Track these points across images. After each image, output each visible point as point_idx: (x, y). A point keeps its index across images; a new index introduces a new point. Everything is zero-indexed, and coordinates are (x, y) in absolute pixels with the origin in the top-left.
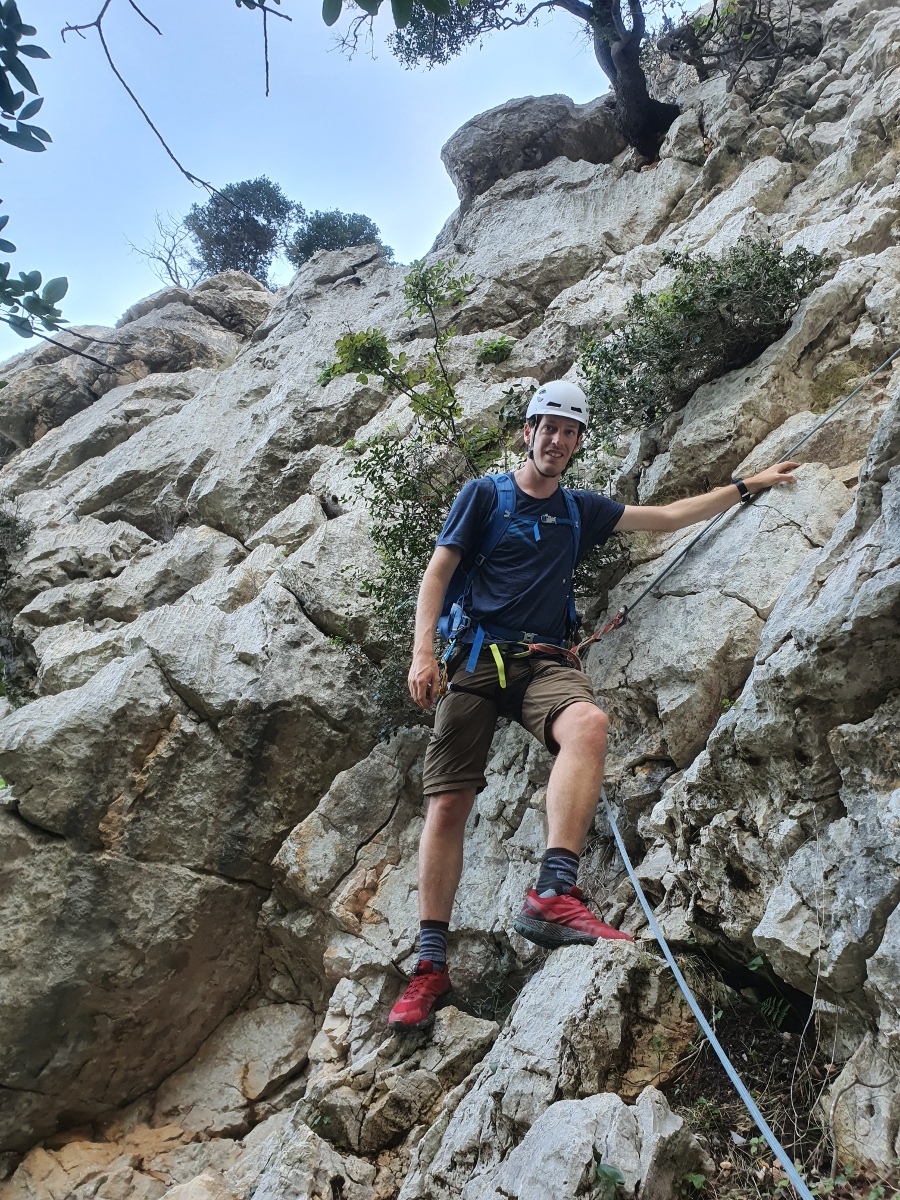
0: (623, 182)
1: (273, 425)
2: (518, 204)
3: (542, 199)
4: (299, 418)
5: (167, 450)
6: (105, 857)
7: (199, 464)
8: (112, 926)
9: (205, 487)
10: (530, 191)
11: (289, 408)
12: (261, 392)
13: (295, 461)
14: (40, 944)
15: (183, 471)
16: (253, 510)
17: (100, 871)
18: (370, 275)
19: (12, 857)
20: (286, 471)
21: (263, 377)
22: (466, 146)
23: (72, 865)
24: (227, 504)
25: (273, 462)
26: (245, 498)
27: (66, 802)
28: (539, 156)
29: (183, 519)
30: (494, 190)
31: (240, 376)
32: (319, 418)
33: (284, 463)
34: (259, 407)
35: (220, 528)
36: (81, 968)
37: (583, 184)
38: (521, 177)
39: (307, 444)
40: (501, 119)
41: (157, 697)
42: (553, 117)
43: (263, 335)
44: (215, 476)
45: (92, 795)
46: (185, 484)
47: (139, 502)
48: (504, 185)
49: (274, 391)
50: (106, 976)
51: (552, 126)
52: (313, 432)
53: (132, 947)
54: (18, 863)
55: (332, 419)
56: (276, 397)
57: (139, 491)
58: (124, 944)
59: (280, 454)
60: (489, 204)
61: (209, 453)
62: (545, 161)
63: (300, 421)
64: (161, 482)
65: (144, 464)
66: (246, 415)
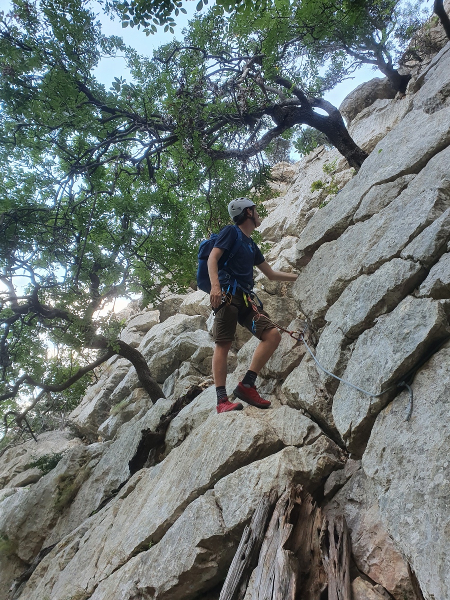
0: (397, 104)
1: (301, 206)
2: (364, 120)
3: (373, 116)
4: (307, 202)
5: (275, 221)
6: (283, 297)
7: (284, 222)
8: (287, 310)
9: (287, 226)
10: (368, 114)
11: (305, 201)
12: (297, 198)
13: (308, 213)
14: (274, 314)
15: (280, 225)
16: (300, 228)
17: (283, 300)
18: (322, 156)
19: (266, 298)
20: (306, 217)
21: (296, 194)
22: (346, 106)
23: (277, 299)
24: (293, 228)
25: (303, 215)
26: (297, 226)
27: (274, 287)
28: (370, 101)
29: (283, 236)
30: (357, 117)
31: (291, 196)
32: (313, 201)
33: (305, 215)
34: (297, 203)
35: (292, 235)
36: (283, 318)
37: (385, 107)
38: (365, 110)
39: (311, 208)
40: (356, 93)
41: (287, 265)
42: (373, 87)
43: (294, 182)
44: (289, 223)
45: (279, 285)
46: (281, 227)
47: (270, 235)
48: (360, 115)
49: (300, 197)
50: (288, 320)
51: (373, 90)
52: (312, 205)
53: (291, 314)
54: (268, 299)
55: (316, 201)
56: (301, 199)
57: (270, 232)
58: (290, 313)
59: (304, 213)
60: (356, 122)
61: (286, 218)
62: (373, 102)
63: (308, 203)
64: (275, 228)
65: (270, 225)
66: (294, 206)
